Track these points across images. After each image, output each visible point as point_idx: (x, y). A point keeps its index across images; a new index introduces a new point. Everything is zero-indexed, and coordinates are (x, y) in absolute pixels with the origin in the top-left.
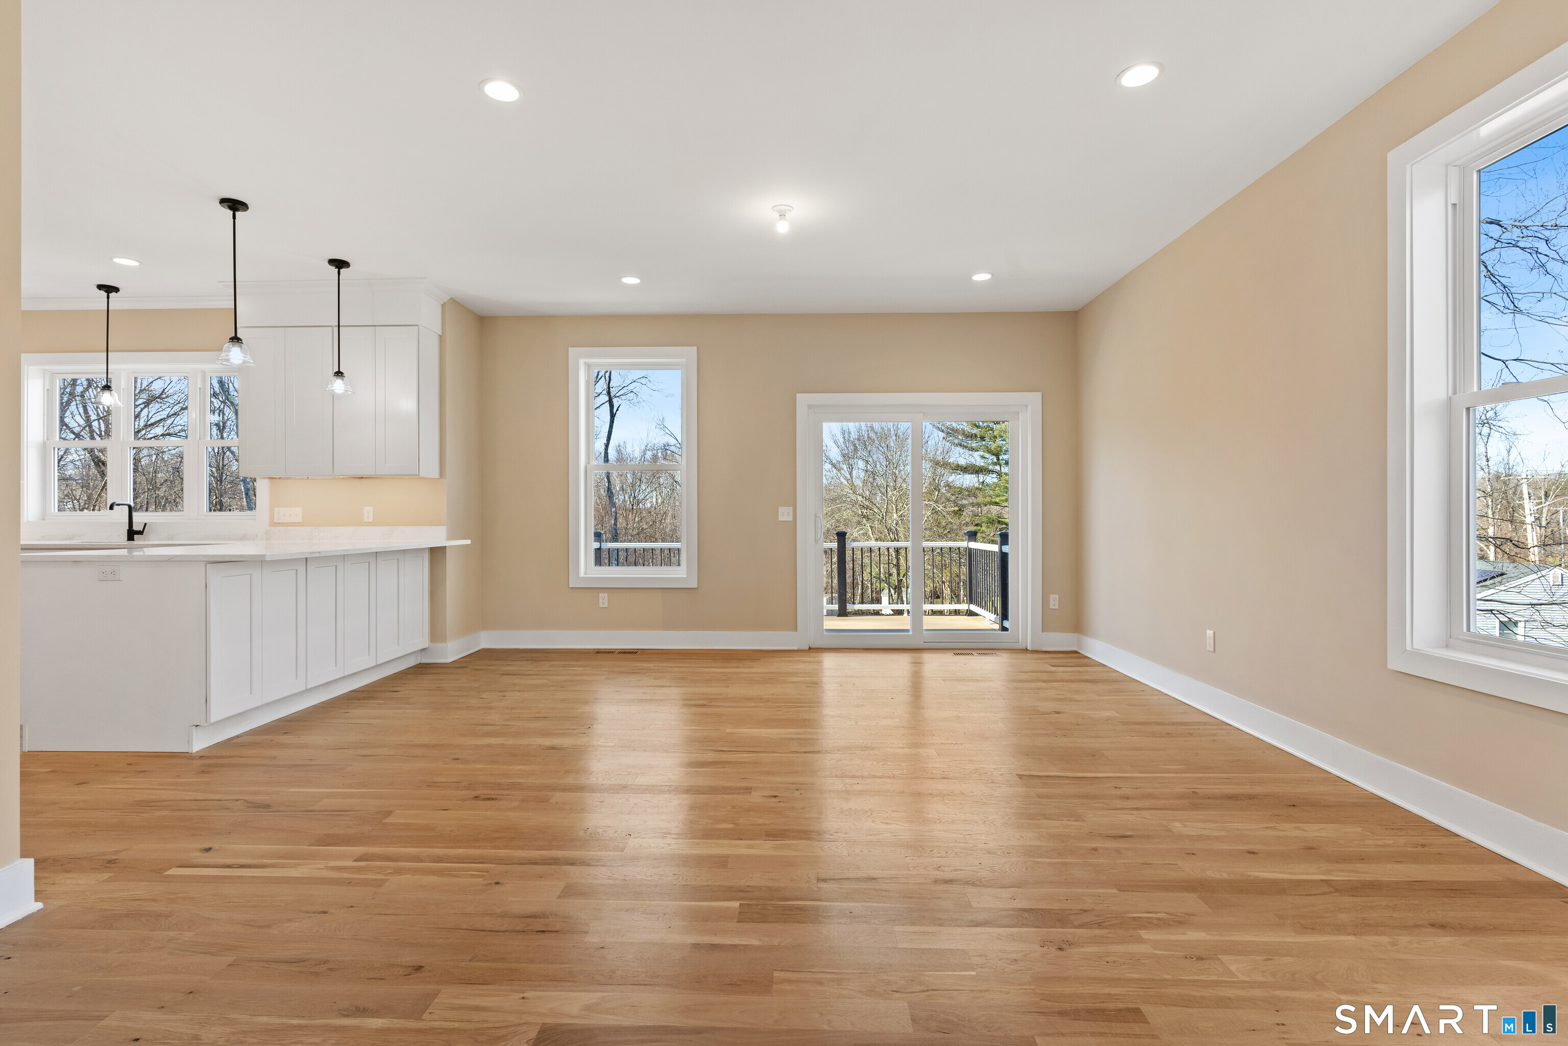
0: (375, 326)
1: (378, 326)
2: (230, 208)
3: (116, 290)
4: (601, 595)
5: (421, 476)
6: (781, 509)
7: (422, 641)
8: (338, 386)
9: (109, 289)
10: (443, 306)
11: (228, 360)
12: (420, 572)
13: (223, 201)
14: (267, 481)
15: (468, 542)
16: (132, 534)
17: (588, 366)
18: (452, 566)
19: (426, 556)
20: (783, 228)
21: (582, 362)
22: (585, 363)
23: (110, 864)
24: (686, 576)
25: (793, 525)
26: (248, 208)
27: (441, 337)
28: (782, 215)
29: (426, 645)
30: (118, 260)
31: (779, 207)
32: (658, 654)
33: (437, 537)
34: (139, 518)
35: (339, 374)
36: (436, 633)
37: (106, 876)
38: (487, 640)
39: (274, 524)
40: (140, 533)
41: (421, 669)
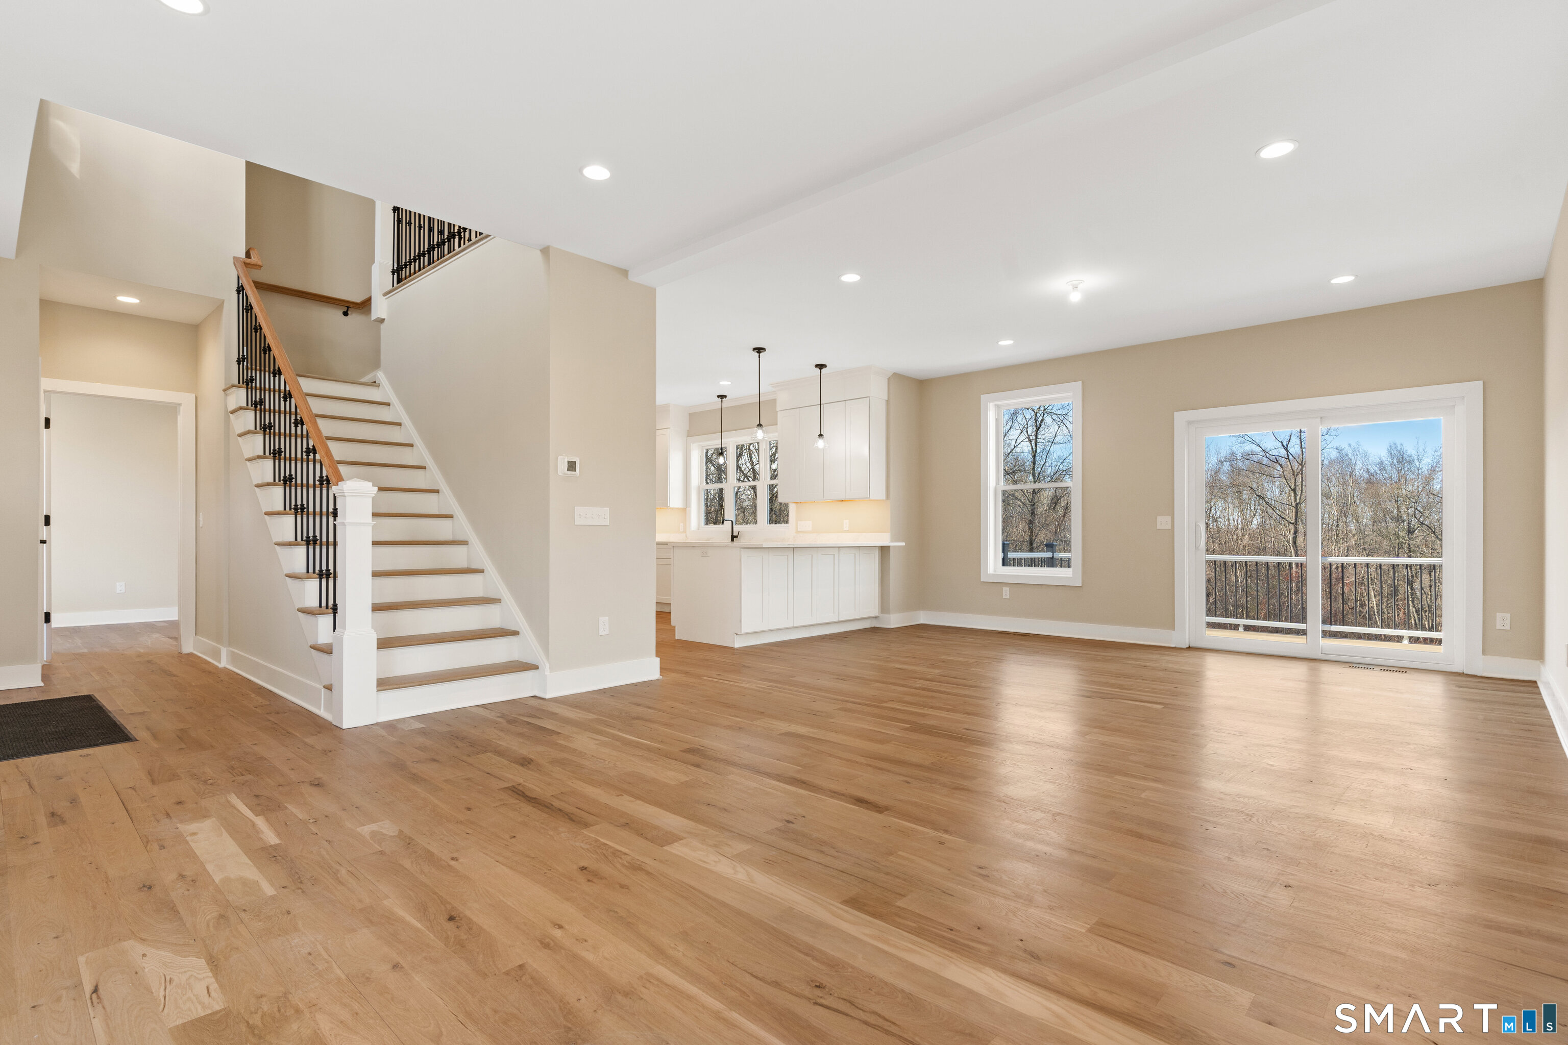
0: (846, 400)
1: (848, 400)
2: (758, 352)
3: (725, 396)
4: (1004, 589)
5: (871, 498)
6: (1159, 519)
7: (875, 612)
8: (821, 443)
9: (722, 397)
10: (889, 379)
11: (756, 437)
12: (872, 564)
13: (754, 349)
14: (794, 504)
15: (903, 544)
16: (733, 537)
17: (998, 407)
18: (895, 560)
19: (877, 553)
20: (1075, 297)
21: (991, 407)
22: (995, 405)
23: (686, 673)
24: (1072, 576)
25: (1170, 533)
26: (765, 350)
27: (887, 402)
28: (1075, 287)
29: (877, 615)
30: (721, 383)
31: (1071, 282)
32: (1045, 638)
33: (884, 539)
34: (737, 528)
35: (821, 436)
36: (884, 607)
37: (684, 675)
38: (923, 618)
39: (798, 532)
40: (736, 537)
41: (874, 630)
